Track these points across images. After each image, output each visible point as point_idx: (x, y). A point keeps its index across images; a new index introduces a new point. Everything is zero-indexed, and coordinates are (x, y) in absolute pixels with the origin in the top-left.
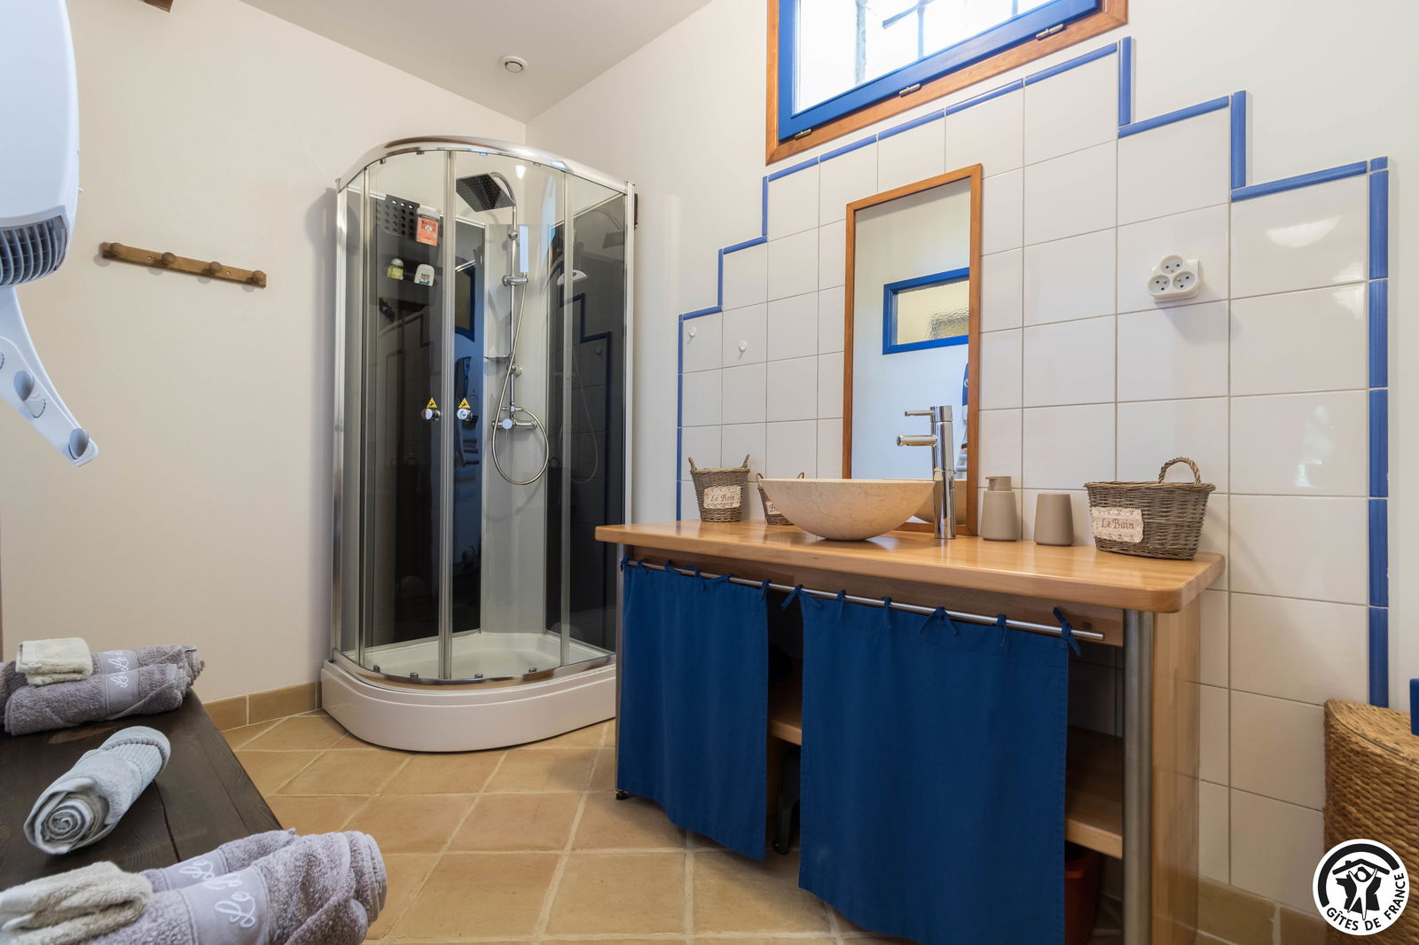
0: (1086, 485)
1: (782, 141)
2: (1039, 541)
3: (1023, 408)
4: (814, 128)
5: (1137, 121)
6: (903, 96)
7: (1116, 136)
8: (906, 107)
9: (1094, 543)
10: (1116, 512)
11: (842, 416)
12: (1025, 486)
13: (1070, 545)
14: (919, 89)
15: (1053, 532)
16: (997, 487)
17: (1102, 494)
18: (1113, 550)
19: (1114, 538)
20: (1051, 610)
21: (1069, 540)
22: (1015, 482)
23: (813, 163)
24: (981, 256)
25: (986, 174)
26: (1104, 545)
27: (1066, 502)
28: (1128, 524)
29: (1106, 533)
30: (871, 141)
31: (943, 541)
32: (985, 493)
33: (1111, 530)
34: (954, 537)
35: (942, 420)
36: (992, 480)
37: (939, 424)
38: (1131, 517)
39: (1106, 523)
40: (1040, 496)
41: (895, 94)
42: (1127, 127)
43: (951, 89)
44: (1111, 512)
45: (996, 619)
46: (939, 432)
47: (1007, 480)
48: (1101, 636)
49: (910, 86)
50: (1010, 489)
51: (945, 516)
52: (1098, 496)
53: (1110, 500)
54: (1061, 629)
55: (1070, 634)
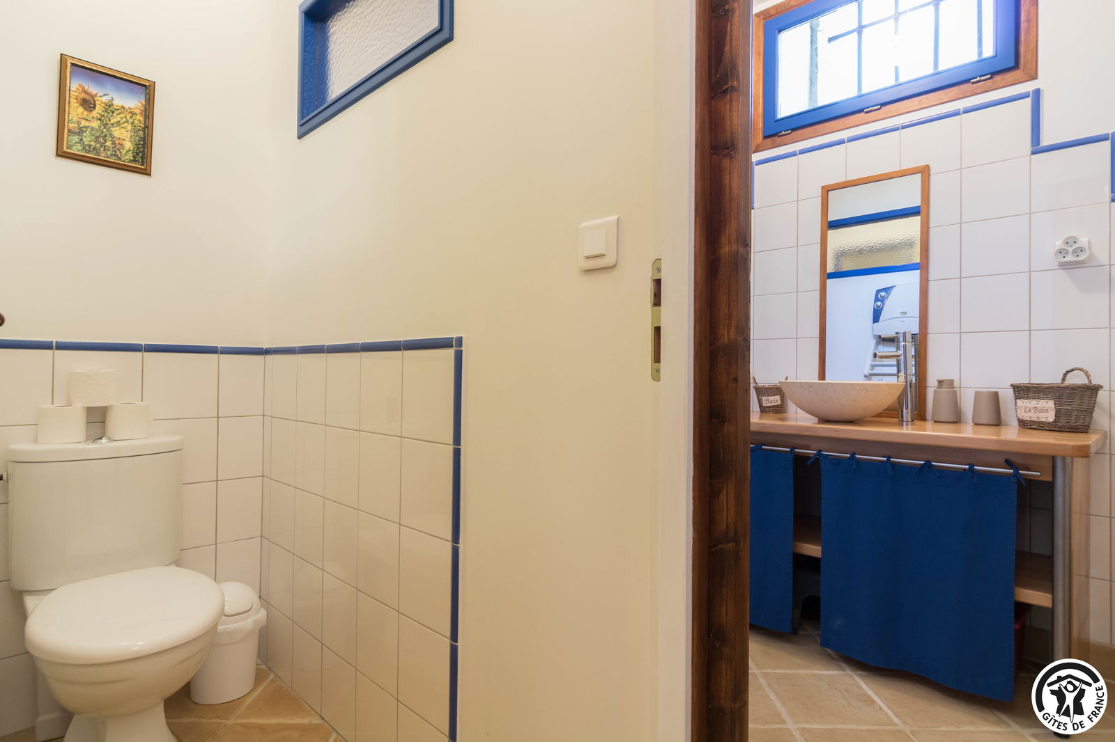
0: (1012, 386)
1: (766, 137)
2: (977, 422)
3: (960, 333)
4: (793, 130)
5: (1045, 144)
6: (866, 113)
7: (1029, 153)
8: (869, 121)
9: (1016, 423)
10: (1036, 402)
11: (818, 335)
12: (962, 386)
13: (998, 425)
14: (880, 109)
15: (986, 417)
16: (944, 386)
17: (1022, 391)
18: (1033, 427)
19: (1034, 419)
20: (1003, 460)
21: (998, 422)
22: (956, 384)
23: (793, 154)
24: (928, 228)
25: (932, 172)
26: (1024, 424)
27: (995, 396)
28: (1045, 410)
29: (1026, 416)
30: (842, 142)
31: (905, 423)
32: (935, 391)
33: (1030, 414)
34: (912, 420)
35: (905, 341)
36: (940, 382)
37: (902, 344)
38: (1047, 406)
39: (1027, 410)
40: (977, 393)
41: (861, 111)
42: (1037, 148)
43: (904, 112)
44: (1032, 403)
45: (968, 467)
46: (902, 348)
47: (951, 382)
48: (1039, 473)
49: (872, 107)
50: (953, 388)
51: (907, 408)
52: (1022, 392)
53: (1031, 395)
54: (1012, 471)
55: (1019, 474)
